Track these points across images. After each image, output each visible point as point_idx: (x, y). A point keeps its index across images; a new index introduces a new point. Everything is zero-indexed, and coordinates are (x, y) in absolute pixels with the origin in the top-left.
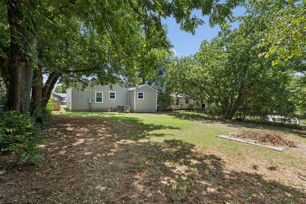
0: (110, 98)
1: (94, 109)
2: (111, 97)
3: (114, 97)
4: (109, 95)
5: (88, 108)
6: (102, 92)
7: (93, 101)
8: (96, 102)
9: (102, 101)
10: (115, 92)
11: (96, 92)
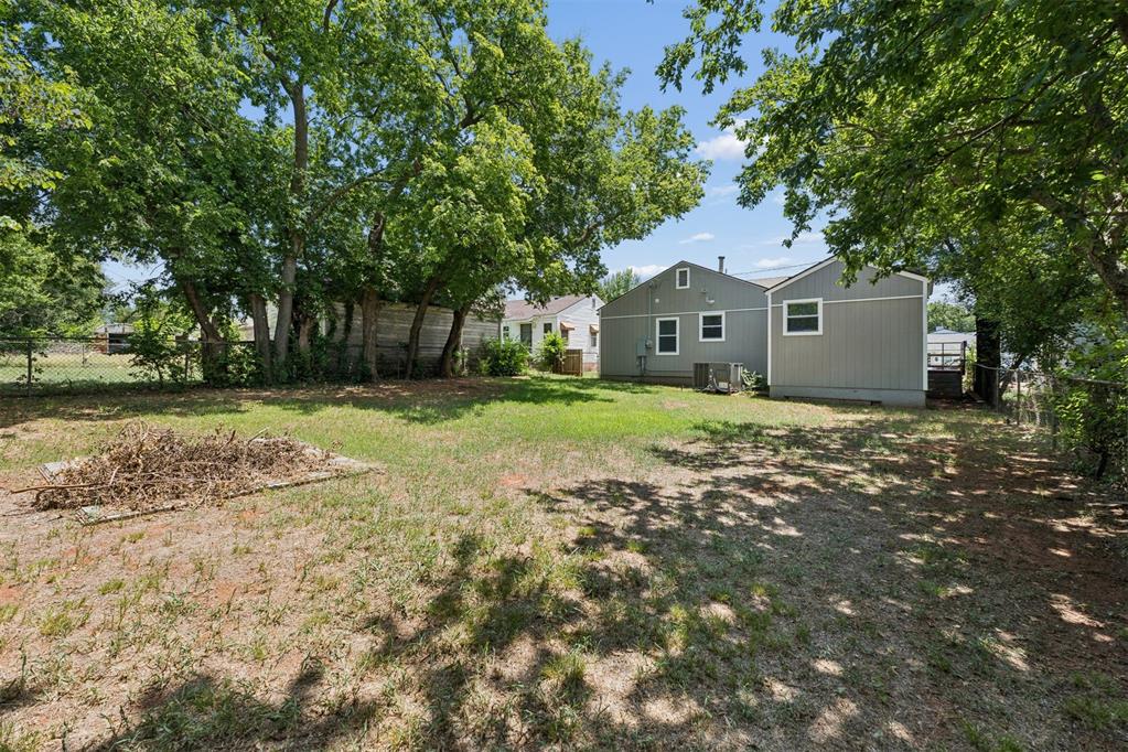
0: (704, 336)
1: (652, 374)
2: (707, 333)
3: (717, 333)
4: (701, 326)
5: (637, 372)
6: (677, 319)
7: (648, 348)
8: (658, 353)
9: (675, 350)
10: (723, 313)
11: (658, 320)
